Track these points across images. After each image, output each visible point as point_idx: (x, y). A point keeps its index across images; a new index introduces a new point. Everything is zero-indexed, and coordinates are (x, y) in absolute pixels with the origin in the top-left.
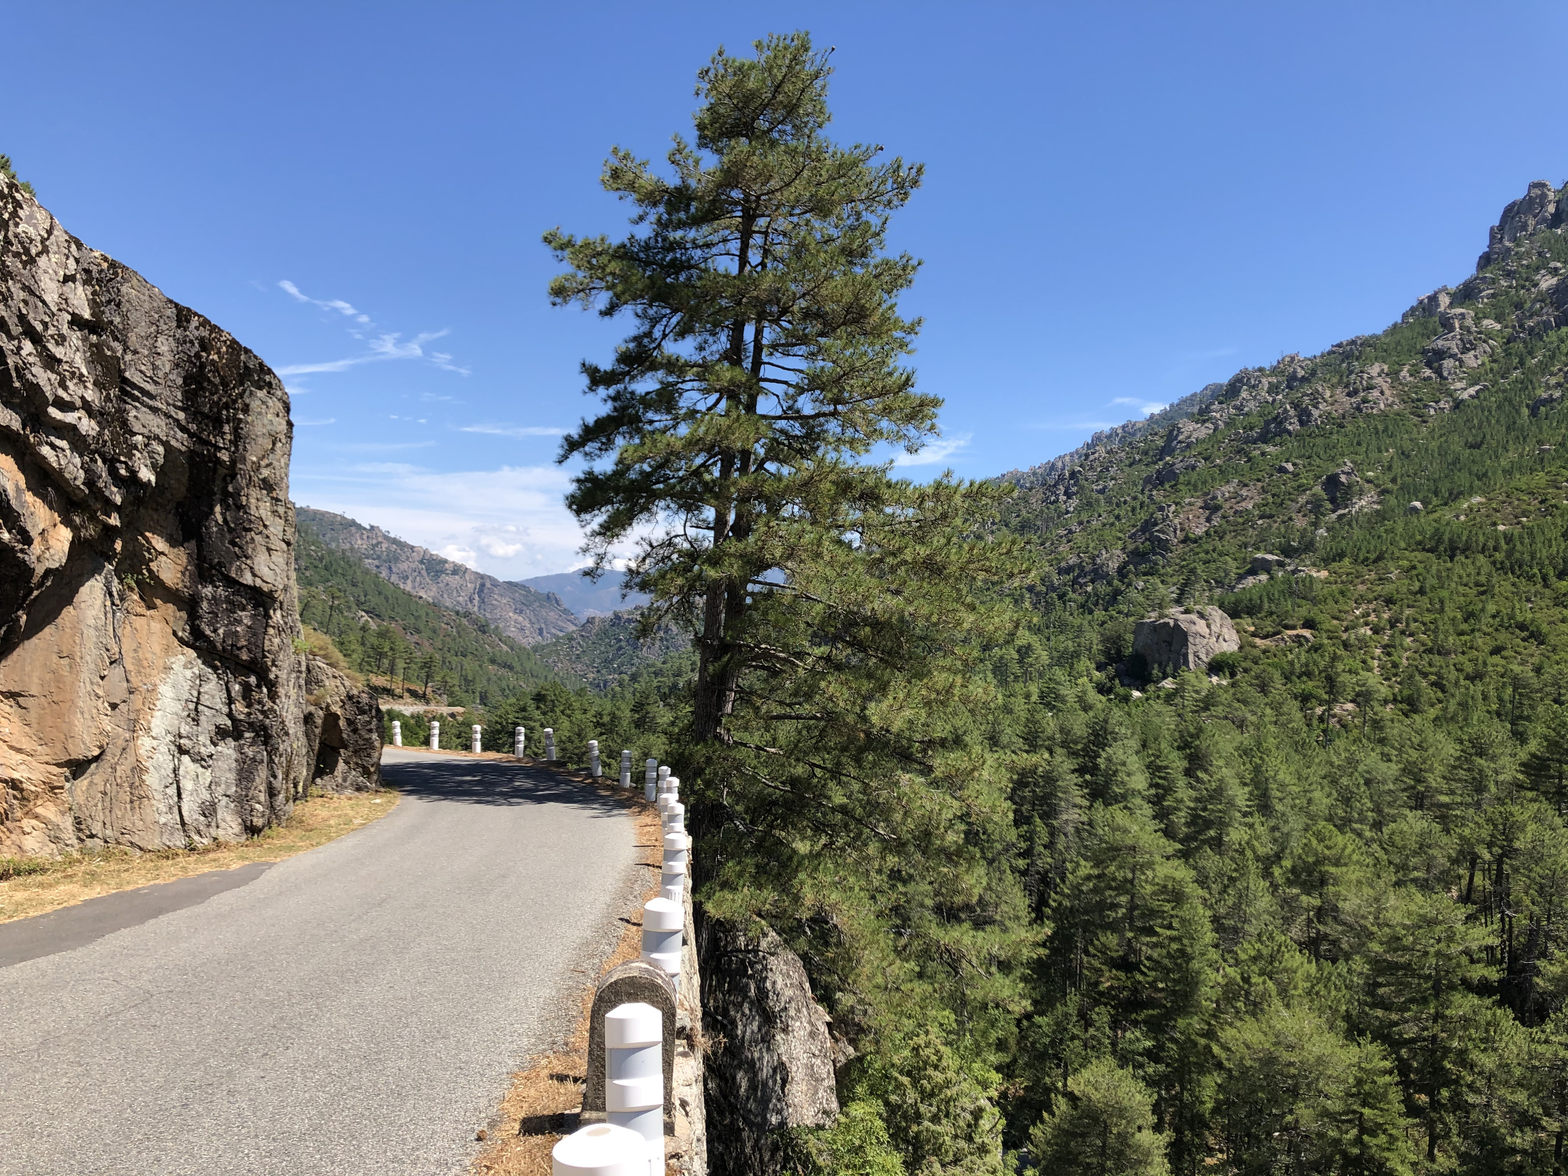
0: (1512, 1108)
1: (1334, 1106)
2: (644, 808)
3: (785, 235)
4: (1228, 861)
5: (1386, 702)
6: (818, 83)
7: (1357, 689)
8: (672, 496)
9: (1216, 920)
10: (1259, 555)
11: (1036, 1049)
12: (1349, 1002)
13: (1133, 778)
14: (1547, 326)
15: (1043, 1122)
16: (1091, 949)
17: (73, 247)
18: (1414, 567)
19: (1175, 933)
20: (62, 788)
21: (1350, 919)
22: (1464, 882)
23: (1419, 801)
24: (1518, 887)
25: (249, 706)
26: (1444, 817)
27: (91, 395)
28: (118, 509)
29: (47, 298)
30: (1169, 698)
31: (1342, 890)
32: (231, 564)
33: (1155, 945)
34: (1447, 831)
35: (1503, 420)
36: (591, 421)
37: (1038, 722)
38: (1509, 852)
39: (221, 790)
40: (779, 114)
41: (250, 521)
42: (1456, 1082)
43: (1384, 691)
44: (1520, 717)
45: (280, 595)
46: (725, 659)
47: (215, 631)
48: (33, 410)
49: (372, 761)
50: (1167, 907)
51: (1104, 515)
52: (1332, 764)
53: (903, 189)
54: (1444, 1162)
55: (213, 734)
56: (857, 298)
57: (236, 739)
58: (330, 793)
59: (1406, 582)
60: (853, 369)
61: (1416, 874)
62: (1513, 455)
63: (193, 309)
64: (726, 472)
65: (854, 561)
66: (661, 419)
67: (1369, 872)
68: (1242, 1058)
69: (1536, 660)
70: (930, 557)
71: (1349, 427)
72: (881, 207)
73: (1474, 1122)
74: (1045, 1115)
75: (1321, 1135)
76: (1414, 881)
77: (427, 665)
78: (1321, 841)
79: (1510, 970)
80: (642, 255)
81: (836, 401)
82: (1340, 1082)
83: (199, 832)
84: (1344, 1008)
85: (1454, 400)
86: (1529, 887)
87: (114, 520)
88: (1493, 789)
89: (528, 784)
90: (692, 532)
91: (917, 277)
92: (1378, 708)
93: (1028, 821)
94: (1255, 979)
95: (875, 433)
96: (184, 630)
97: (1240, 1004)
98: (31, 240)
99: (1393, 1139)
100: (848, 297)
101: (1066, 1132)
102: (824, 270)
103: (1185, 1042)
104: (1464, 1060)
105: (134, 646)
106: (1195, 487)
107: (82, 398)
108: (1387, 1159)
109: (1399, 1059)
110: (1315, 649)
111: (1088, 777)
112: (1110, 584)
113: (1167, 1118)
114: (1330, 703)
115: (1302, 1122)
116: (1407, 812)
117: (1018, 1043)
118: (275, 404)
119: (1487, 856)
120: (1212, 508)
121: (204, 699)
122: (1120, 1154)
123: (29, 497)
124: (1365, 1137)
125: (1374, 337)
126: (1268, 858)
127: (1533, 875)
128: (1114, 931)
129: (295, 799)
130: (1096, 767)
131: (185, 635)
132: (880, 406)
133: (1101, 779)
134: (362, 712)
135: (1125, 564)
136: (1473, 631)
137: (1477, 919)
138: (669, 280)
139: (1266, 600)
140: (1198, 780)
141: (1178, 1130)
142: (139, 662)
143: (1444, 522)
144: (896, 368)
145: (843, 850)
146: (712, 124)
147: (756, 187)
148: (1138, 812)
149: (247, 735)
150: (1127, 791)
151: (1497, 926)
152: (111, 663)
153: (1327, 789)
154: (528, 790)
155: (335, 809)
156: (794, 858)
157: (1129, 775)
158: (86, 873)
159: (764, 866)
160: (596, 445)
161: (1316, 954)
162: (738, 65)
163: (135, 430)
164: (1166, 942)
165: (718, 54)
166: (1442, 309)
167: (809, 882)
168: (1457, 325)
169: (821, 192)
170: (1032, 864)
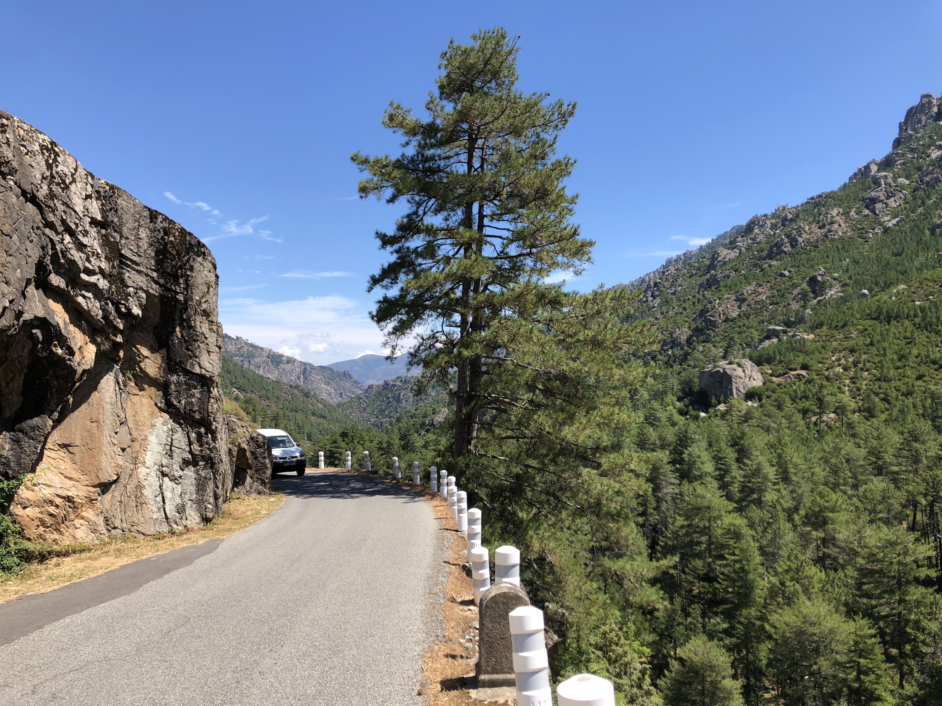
1: (842, 658)
2: (433, 496)
3: (493, 149)
4: (765, 512)
5: (854, 412)
6: (511, 58)
7: (837, 404)
8: (434, 309)
9: (761, 548)
10: (771, 327)
11: (657, 633)
12: (847, 595)
13: (705, 465)
14: (937, 180)
15: (665, 676)
16: (687, 570)
17: (90, 178)
18: (866, 330)
19: (737, 558)
20: (96, 500)
21: (843, 545)
22: (911, 518)
23: (880, 471)
25: (201, 446)
26: (896, 480)
27: (104, 265)
28: (121, 332)
29: (77, 209)
30: (723, 416)
31: (836, 526)
32: (187, 361)
33: (725, 566)
34: (899, 488)
35: (914, 238)
36: (386, 265)
37: (645, 434)
38: (937, 499)
39: (187, 497)
40: (488, 77)
41: (197, 336)
42: (915, 640)
43: (853, 405)
44: (937, 417)
45: (216, 379)
46: (472, 404)
47: (179, 402)
48: (72, 276)
49: (266, 476)
50: (731, 542)
51: (676, 308)
52: (824, 451)
53: (564, 117)
54: (910, 689)
55: (181, 464)
56: (543, 184)
57: (194, 466)
58: (243, 496)
59: (862, 338)
60: (542, 227)
61: (881, 515)
62: (922, 259)
63: (159, 211)
64: (465, 292)
66: (426, 263)
67: (853, 515)
68: (784, 632)
71: (821, 247)
72: (551, 130)
73: (927, 664)
74: (666, 672)
75: (835, 677)
76: (879, 519)
77: (275, 418)
78: (822, 497)
80: (410, 165)
81: (532, 246)
82: (846, 644)
83: (176, 523)
84: (844, 598)
85: (884, 227)
87: (119, 339)
88: (925, 461)
89: (359, 485)
90: (447, 329)
91: (575, 170)
92: (850, 416)
94: (788, 584)
95: (554, 265)
96: (161, 402)
97: (780, 599)
98: (66, 175)
99: (878, 677)
100: (537, 184)
101: (679, 682)
102: (521, 168)
103: (747, 624)
104: (918, 626)
105: (133, 413)
106: (730, 288)
107: (99, 267)
108: (876, 689)
109: (879, 628)
110: (809, 382)
111: (678, 466)
112: (682, 349)
113: (739, 671)
114: (820, 414)
115: (823, 669)
116: (873, 478)
118: (208, 265)
119: (924, 502)
120: (741, 300)
121: (175, 443)
122: (714, 693)
123: (72, 327)
124: (862, 677)
125: (833, 192)
126: (790, 509)
128: (700, 558)
129: (226, 501)
130: (682, 460)
131: (162, 405)
132: (558, 248)
133: (685, 467)
134: (260, 447)
135: (691, 336)
136: (904, 366)
137: (920, 540)
138: (427, 180)
139: (777, 354)
140: (744, 464)
141: (747, 678)
142: (136, 423)
143: (882, 301)
144: (568, 225)
145: (546, 516)
146: (448, 85)
147: (477, 121)
148: (709, 485)
149: (201, 463)
150: (702, 473)
151: (933, 544)
152: (121, 424)
153: (822, 466)
154: (360, 489)
155: (248, 506)
156: (522, 522)
157: (702, 463)
158: (114, 550)
159: (506, 528)
160: (389, 281)
161: (824, 566)
162: (463, 49)
163: (129, 284)
164: (732, 563)
165: (451, 42)
166: (873, 173)
167: (535, 536)
168: (883, 183)
169: (517, 121)
170: (647, 520)
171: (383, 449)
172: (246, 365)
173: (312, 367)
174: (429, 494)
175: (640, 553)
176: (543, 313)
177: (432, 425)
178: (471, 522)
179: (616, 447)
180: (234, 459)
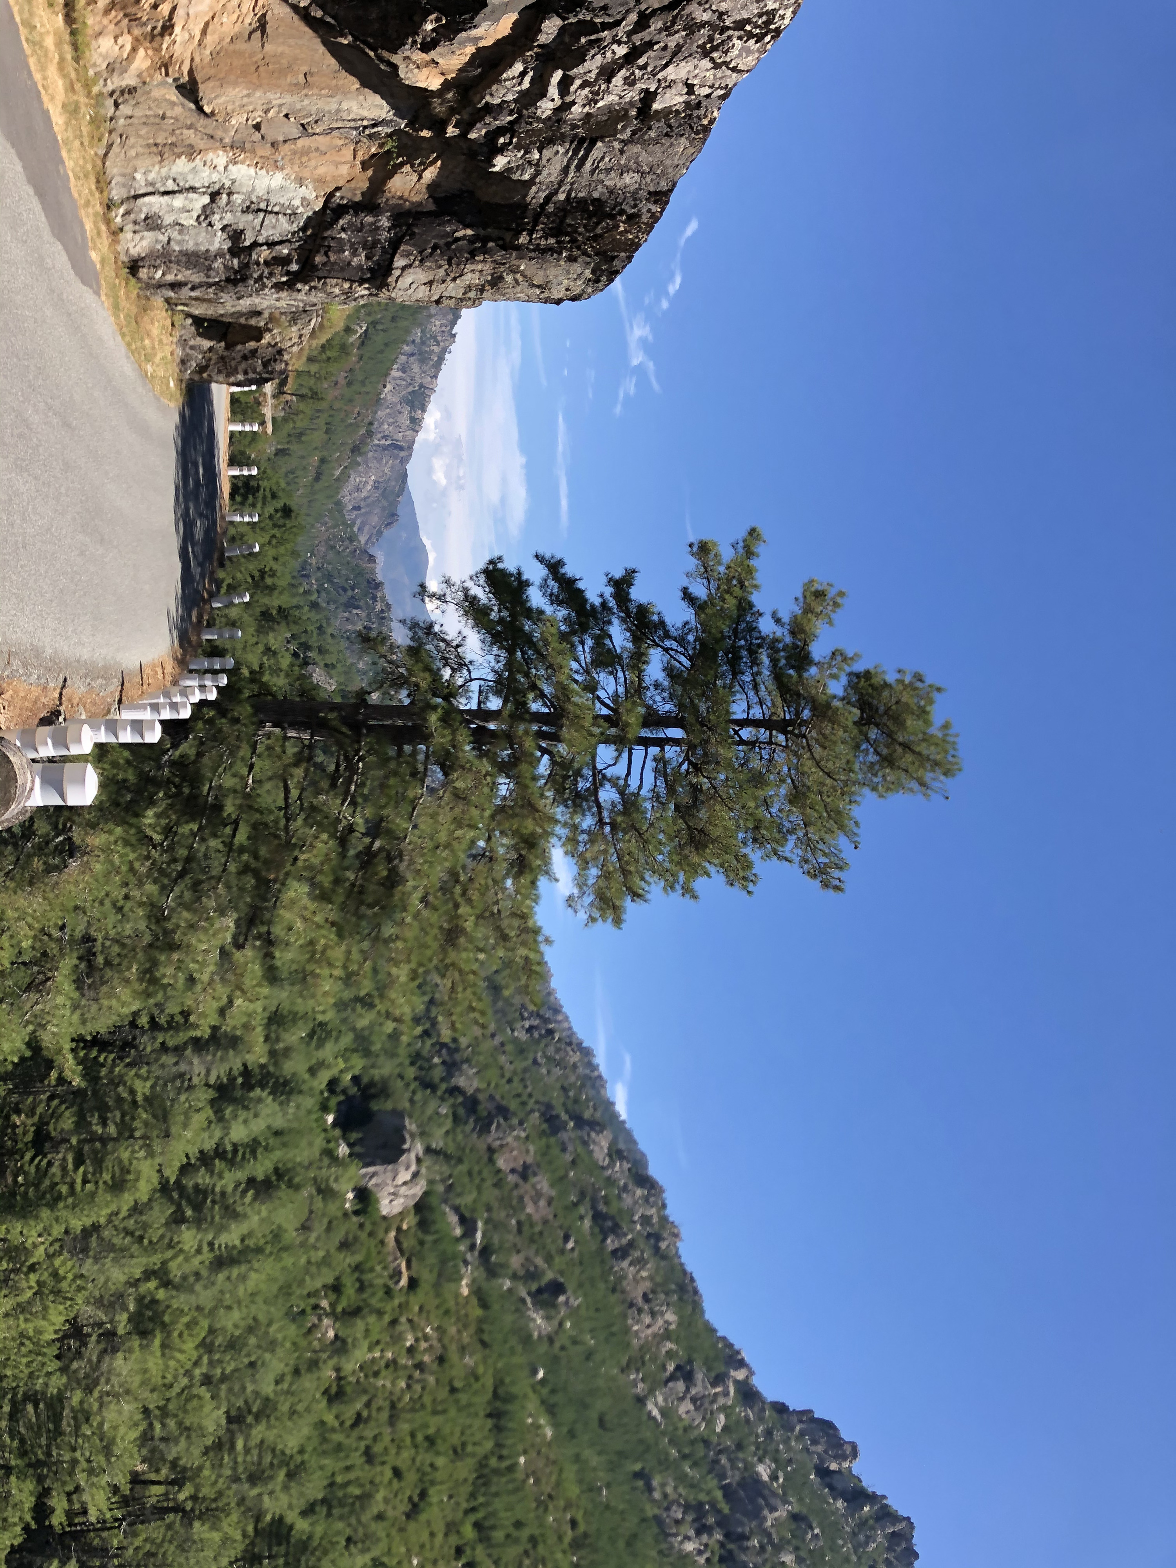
2: (182, 662)
3: (770, 761)
4: (161, 1232)
5: (338, 1370)
6: (914, 785)
7: (350, 1340)
8: (509, 665)
9: (96, 1228)
10: (480, 1224)
12: (15, 1377)
13: (242, 1127)
14: (722, 1476)
16: (56, 1102)
17: (722, 92)
18: (477, 1380)
19: (79, 1187)
20: (167, 74)
21: (104, 1367)
22: (153, 1477)
23: (235, 1419)
24: (154, 1530)
25: (266, 263)
26: (220, 1447)
27: (576, 110)
28: (463, 135)
29: (671, 68)
30: (329, 1153)
31: (137, 1353)
32: (414, 245)
33: (64, 1169)
34: (205, 1454)
35: (628, 1446)
36: (580, 585)
37: (295, 1024)
38: (188, 1517)
39: (175, 235)
40: (884, 750)
41: (458, 264)
43: (349, 1366)
44: (330, 1508)
45: (384, 294)
46: (344, 729)
47: (343, 229)
48: (559, 55)
49: (214, 375)
50: (106, 1177)
51: (512, 1067)
52: (269, 1325)
53: (820, 873)
55: (234, 227)
56: (714, 840)
57: (230, 250)
58: (177, 333)
59: (462, 1374)
61: (158, 1427)
62: (595, 1461)
63: (668, 207)
64: (538, 717)
66: (585, 651)
67: (157, 1380)
69: (390, 1513)
72: (800, 852)
76: (151, 1425)
77: (315, 396)
78: (188, 1326)
79: (64, 1534)
80: (744, 625)
83: (127, 213)
84: (9, 1373)
85: (645, 1397)
86: (153, 1542)
87: (451, 131)
88: (254, 1492)
89: (199, 534)
91: (736, 891)
92: (331, 1363)
94: (33, 1277)
95: (584, 863)
96: (342, 198)
98: (726, 53)
100: (716, 832)
105: (323, 148)
106: (545, 1154)
107: (573, 103)
110: (388, 1292)
111: (240, 1080)
112: (443, 1080)
114: (333, 1314)
116: (224, 1409)
118: (578, 287)
119: (182, 1497)
120: (525, 1173)
121: (270, 219)
123: (470, 50)
126: (166, 1273)
127: (166, 1545)
128: (78, 1124)
129: (168, 303)
130: (251, 1088)
131: (337, 199)
132: (611, 868)
133: (238, 1093)
134: (265, 364)
135: (464, 1094)
136: (416, 1446)
137: (115, 1495)
138: (721, 654)
139: (435, 1237)
140: (244, 1192)
142: (305, 152)
143: (524, 1402)
144: (649, 884)
145: (148, 857)
146: (871, 685)
147: (814, 734)
148: (206, 1135)
149: (236, 261)
150: (228, 1121)
151: (108, 1515)
152: (303, 125)
153: (243, 1323)
154: (192, 535)
155: (161, 341)
156: (137, 815)
157: (245, 1122)
158: (77, 103)
159: (128, 789)
160: (556, 590)
161: (66, 1336)
162: (928, 708)
163: (545, 152)
164: (68, 1180)
165: (939, 690)
167: (112, 839)
168: (718, 1390)
169: (814, 797)
170: (143, 1031)
171: (262, 578)
172: (406, 348)
173: (405, 461)
174: (184, 655)
175: (84, 1022)
176: (503, 846)
177: (306, 663)
178: (137, 726)
179: (272, 975)
180: (242, 320)
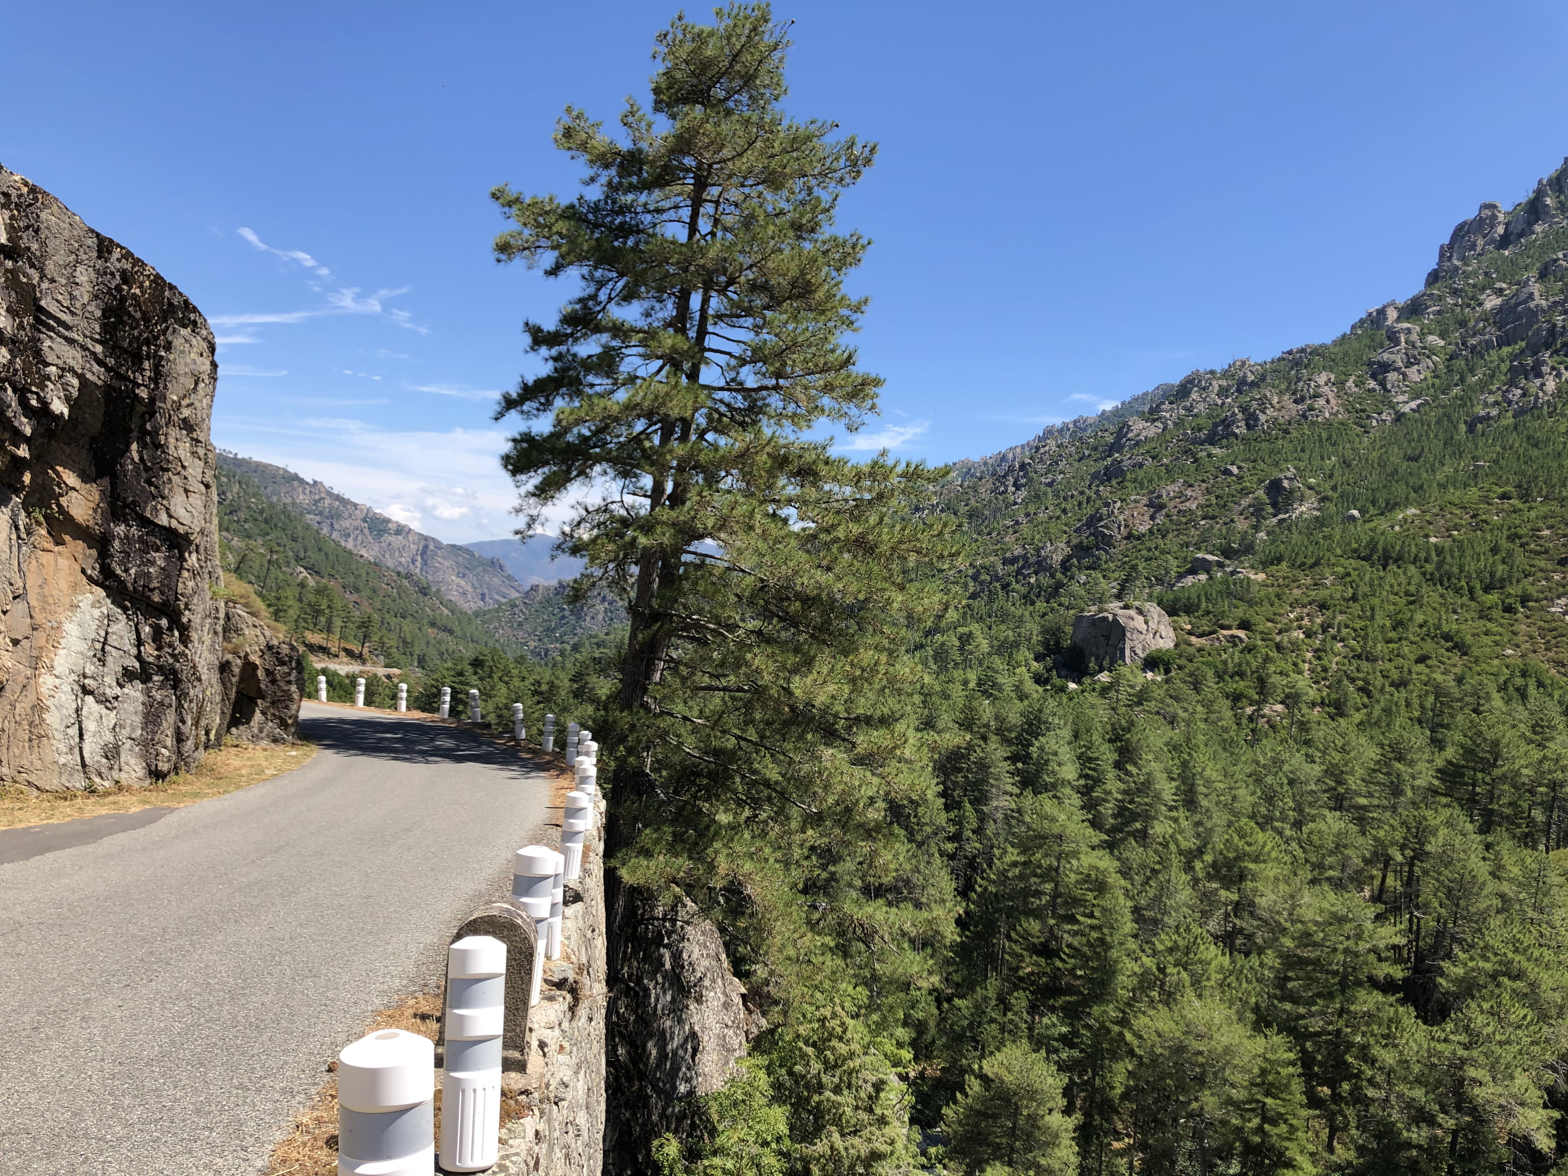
0: (1410, 1104)
1: (1239, 1094)
2: (561, 771)
3: (736, 205)
4: (1151, 853)
5: (1314, 704)
6: (776, 55)
7: (1287, 690)
8: (608, 461)
9: (1136, 910)
10: (1200, 555)
11: (953, 1030)
12: (1259, 994)
13: (1064, 768)
14: (1488, 345)
15: (955, 1102)
16: (1013, 934)
18: (1348, 574)
19: (1095, 922)
21: (1265, 915)
22: (1377, 883)
23: (1339, 803)
24: (1427, 890)
25: (159, 649)
26: (1362, 821)
27: (3, 321)
28: (28, 440)
30: (1105, 691)
31: (1259, 885)
33: (1075, 934)
34: (1364, 833)
35: (1441, 436)
36: (530, 380)
37: (975, 709)
38: (1420, 855)
39: (125, 732)
40: (736, 83)
41: (168, 461)
42: (1358, 1076)
43: (1312, 694)
44: (1441, 725)
45: (196, 538)
46: (656, 627)
47: (126, 571)
49: (289, 713)
50: (1090, 896)
51: (1051, 508)
52: (1257, 763)
53: (855, 166)
54: (1343, 1154)
55: (119, 675)
56: (803, 273)
57: (144, 682)
58: (245, 743)
59: (1340, 588)
60: (795, 344)
61: (1331, 873)
62: (1448, 470)
63: (116, 240)
64: (665, 440)
65: (787, 535)
66: (601, 383)
67: (1287, 870)
68: (1153, 1046)
69: (1458, 670)
70: (863, 535)
71: (1294, 434)
72: (833, 184)
73: (1373, 1116)
74: (958, 1095)
75: (1224, 1123)
76: (1329, 879)
77: (365, 624)
78: (1242, 837)
79: (1416, 970)
80: (590, 216)
81: (778, 375)
82: (1246, 1072)
83: (100, 775)
84: (1254, 1000)
85: (1396, 412)
86: (1438, 890)
87: (23, 452)
88: (1409, 794)
89: (449, 743)
90: (629, 499)
91: (866, 257)
92: (1305, 710)
93: (959, 805)
94: (1170, 970)
95: (818, 410)
96: (93, 568)
97: (1154, 994)
99: (1293, 1129)
100: (794, 272)
101: (978, 1113)
102: (772, 243)
103: (1099, 1029)
104: (1365, 1055)
105: (40, 582)
106: (1141, 484)
108: (1287, 1149)
109: (1304, 1051)
110: (1249, 649)
111: (1020, 765)
112: (1052, 576)
113: (1078, 1102)
114: (1260, 704)
115: (1207, 1109)
116: (1326, 812)
117: (938, 1025)
118: (199, 344)
119: (1399, 858)
120: (1156, 506)
121: (111, 639)
122: (1029, 1136)
124: (1266, 1126)
125: (1324, 346)
126: (1190, 851)
127: (1442, 878)
128: (1036, 917)
129: (206, 747)
130: (1028, 756)
131: (95, 574)
132: (822, 382)
133: (1032, 768)
134: (282, 663)
135: (1070, 557)
136: (1400, 639)
137: (1387, 919)
138: (616, 244)
139: (1203, 599)
140: (1128, 773)
141: (1087, 1114)
142: (44, 598)
143: (1379, 532)
144: (838, 345)
145: (766, 823)
146: (668, 89)
147: (708, 155)
148: (1067, 801)
149: (155, 678)
150: (1057, 780)
151: (1405, 927)
152: (15, 598)
153: (1252, 787)
154: (449, 749)
155: (248, 759)
157: (1060, 764)
161: (1230, 947)
162: (696, 30)
163: (49, 360)
164: (1087, 930)
165: (679, 18)
166: (1389, 323)
168: (1403, 340)
169: (774, 164)
170: (960, 848)
171: (541, 693)
173: (438, 545)
174: (557, 768)
180: (234, 680)
